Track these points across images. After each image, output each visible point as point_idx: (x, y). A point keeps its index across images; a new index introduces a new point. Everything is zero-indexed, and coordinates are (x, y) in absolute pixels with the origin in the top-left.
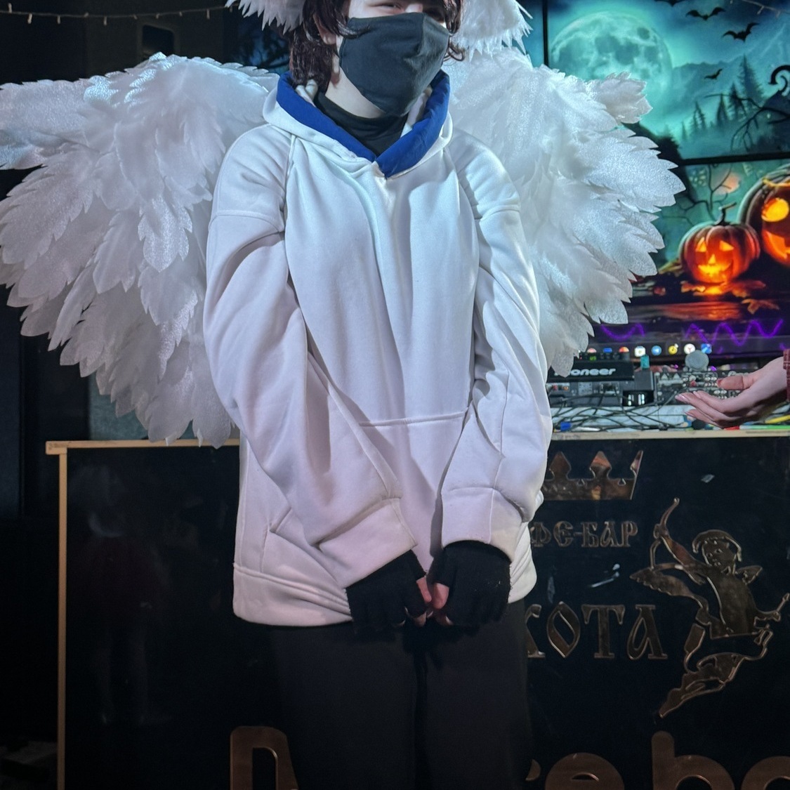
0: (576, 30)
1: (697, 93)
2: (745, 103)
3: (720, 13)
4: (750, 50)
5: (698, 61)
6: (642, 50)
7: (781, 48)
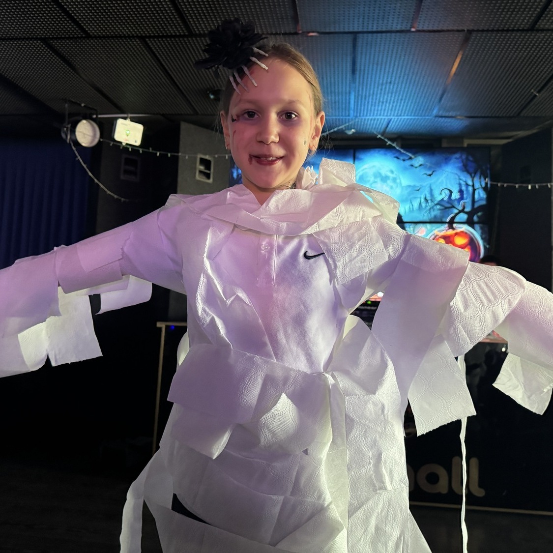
0: (366, 169)
1: (411, 196)
2: (429, 201)
3: (422, 167)
4: (433, 181)
5: (412, 184)
6: (391, 178)
7: (445, 181)
